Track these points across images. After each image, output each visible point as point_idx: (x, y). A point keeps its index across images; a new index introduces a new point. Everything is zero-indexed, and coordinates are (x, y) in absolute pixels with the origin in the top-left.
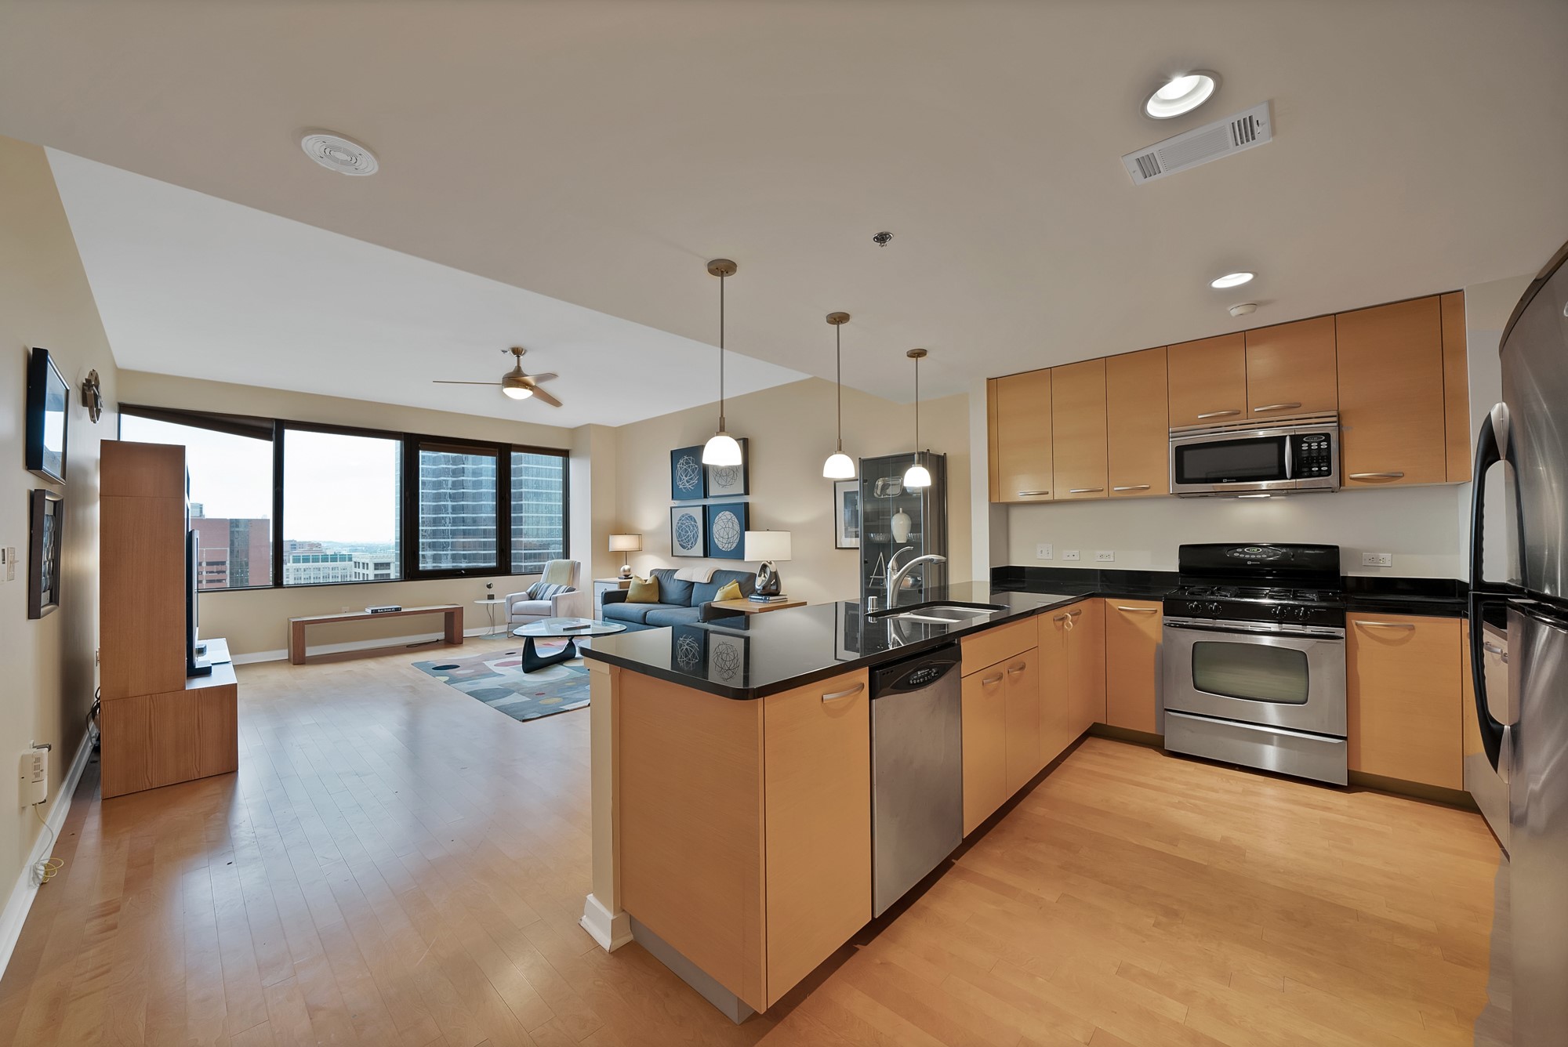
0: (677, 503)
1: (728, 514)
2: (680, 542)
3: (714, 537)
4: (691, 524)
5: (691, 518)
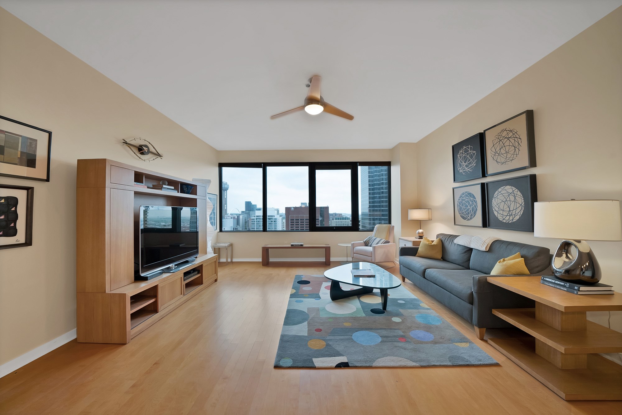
0: (457, 185)
1: (509, 189)
2: (461, 214)
3: (494, 210)
4: (470, 200)
5: (470, 195)
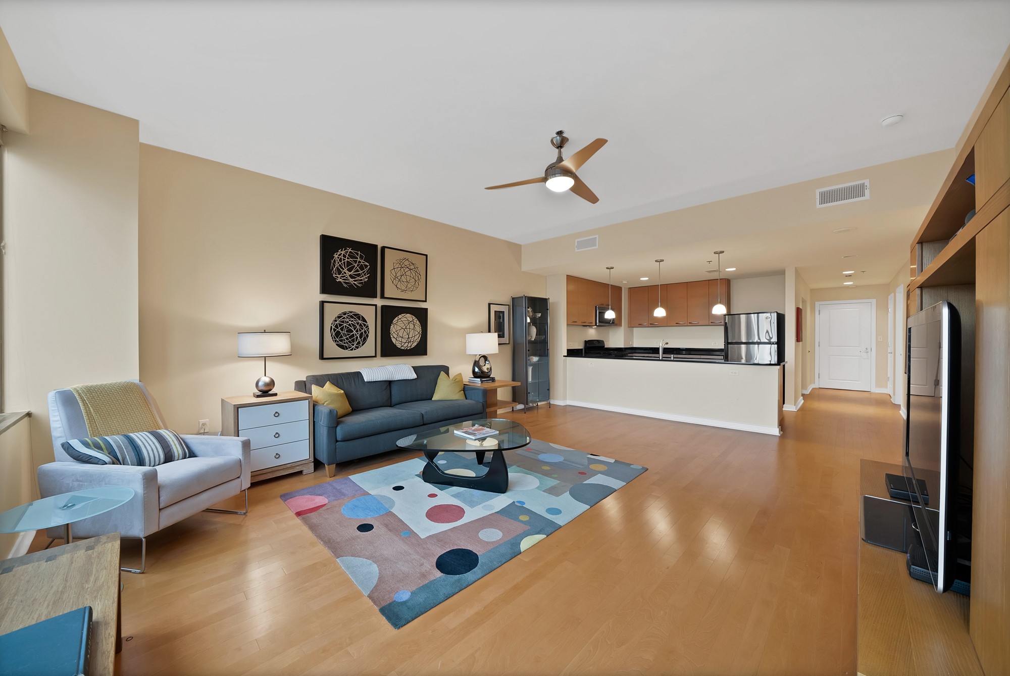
0: (330, 298)
1: (409, 317)
2: (338, 342)
3: (391, 336)
4: (358, 323)
5: (358, 316)
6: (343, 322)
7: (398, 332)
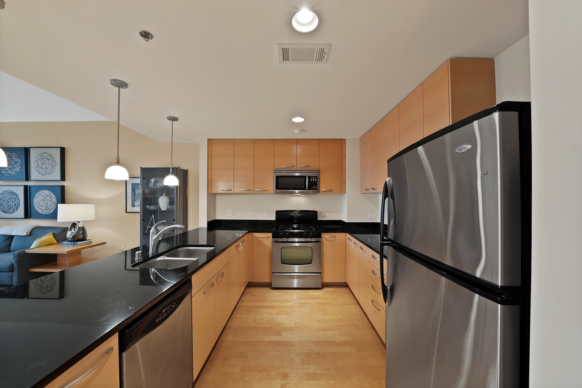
1: (47, 192)
2: (2, 209)
3: (35, 205)
4: (13, 197)
5: (13, 193)
6: (4, 197)
7: (39, 202)
